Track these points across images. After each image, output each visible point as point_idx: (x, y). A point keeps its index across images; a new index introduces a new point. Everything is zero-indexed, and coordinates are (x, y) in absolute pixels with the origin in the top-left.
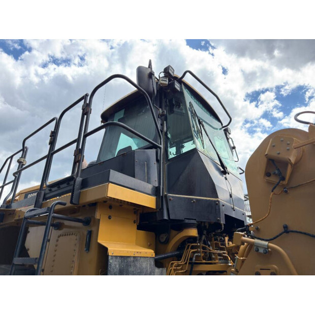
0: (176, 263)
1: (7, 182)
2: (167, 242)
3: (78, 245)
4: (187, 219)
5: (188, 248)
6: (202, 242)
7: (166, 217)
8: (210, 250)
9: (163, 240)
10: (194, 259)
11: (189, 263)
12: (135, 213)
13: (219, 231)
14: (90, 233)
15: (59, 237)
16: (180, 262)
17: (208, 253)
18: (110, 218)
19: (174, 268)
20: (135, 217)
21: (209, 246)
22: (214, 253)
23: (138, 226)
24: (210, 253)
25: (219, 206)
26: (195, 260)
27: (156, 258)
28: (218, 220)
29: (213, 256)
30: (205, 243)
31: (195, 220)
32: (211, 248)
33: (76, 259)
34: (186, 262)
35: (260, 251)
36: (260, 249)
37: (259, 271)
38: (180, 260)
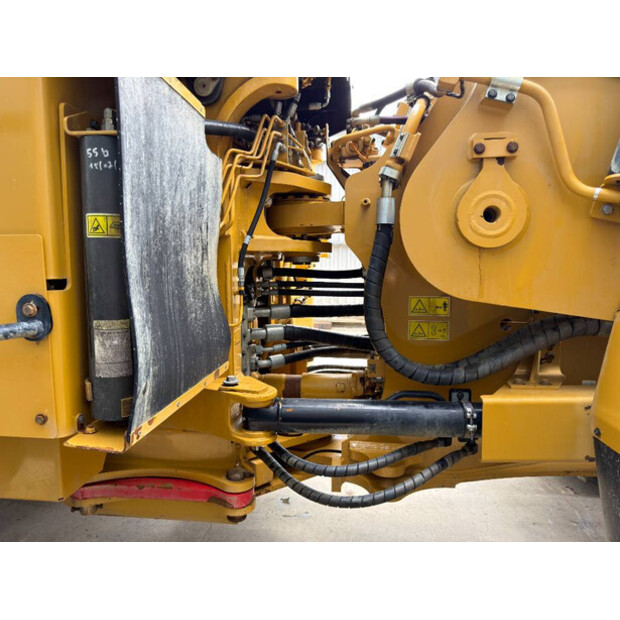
0: (240, 152)
2: (216, 98)
5: (266, 126)
9: (204, 92)
10: (276, 153)
11: (266, 167)
13: (319, 106)
16: (249, 155)
19: (235, 164)
26: (278, 158)
27: (208, 123)
34: (262, 158)
35: (498, 98)
36: (499, 92)
37: (483, 142)
38: (249, 150)
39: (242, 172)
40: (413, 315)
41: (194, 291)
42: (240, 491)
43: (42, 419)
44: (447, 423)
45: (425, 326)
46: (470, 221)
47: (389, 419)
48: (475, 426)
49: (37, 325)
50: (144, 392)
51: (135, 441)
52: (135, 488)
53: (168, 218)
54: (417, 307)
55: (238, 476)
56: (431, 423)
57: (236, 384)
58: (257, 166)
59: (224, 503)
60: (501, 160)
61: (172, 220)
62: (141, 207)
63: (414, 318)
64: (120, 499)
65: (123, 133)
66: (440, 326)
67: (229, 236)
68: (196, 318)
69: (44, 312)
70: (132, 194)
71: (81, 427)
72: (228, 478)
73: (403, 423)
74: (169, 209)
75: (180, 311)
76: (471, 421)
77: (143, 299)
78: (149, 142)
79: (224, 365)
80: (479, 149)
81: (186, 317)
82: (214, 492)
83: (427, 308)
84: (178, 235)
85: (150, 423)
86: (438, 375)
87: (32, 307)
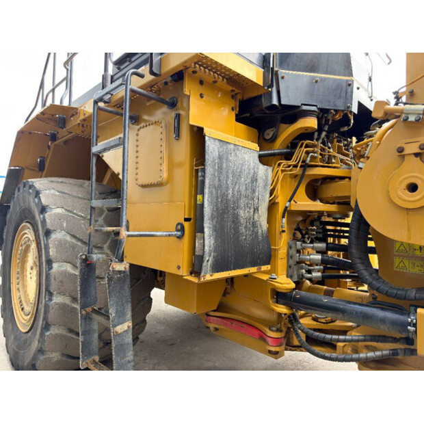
0: (284, 162)
1: (57, 82)
2: (274, 139)
3: (164, 133)
4: (305, 105)
5: (301, 146)
6: (320, 141)
7: (275, 102)
8: (329, 152)
9: (268, 137)
10: (309, 159)
11: (301, 166)
12: (233, 97)
13: (346, 129)
14: (178, 117)
15: (139, 130)
16: (290, 163)
17: (327, 157)
18: (201, 96)
19: (281, 168)
20: (233, 103)
21: (329, 148)
22: (335, 157)
23: (236, 115)
24: (330, 156)
25: (352, 89)
26: (310, 161)
27: (261, 153)
28: (349, 107)
29: (333, 160)
30: (323, 143)
31: (316, 106)
32: (331, 150)
33: (164, 149)
34: (298, 162)
35: (409, 120)
36: (410, 116)
37: (403, 145)
38: (290, 160)
39: (285, 171)
40: (397, 253)
41: (246, 227)
42: (272, 336)
43: (179, 267)
44: (394, 323)
45: (406, 262)
46: (396, 193)
47: (354, 312)
48: (413, 329)
49: (179, 233)
50: (208, 261)
51: (202, 280)
52: (229, 323)
53: (230, 196)
54: (401, 249)
55: (274, 329)
56: (383, 321)
57: (275, 279)
58: (295, 166)
59: (265, 341)
60: (417, 155)
61: (233, 196)
62: (214, 192)
63: (398, 255)
64: (225, 328)
65: (206, 168)
66: (417, 263)
67: (278, 203)
68: (245, 239)
69: (182, 229)
70: (209, 188)
71: (191, 274)
72: (270, 329)
73: (363, 317)
74: (230, 192)
75: (234, 234)
76: (412, 324)
77: (211, 226)
78: (220, 168)
79: (266, 266)
80: (401, 150)
81: (238, 237)
82: (262, 334)
83: (408, 250)
84: (236, 202)
85: (211, 276)
86: (395, 292)
87: (179, 227)
